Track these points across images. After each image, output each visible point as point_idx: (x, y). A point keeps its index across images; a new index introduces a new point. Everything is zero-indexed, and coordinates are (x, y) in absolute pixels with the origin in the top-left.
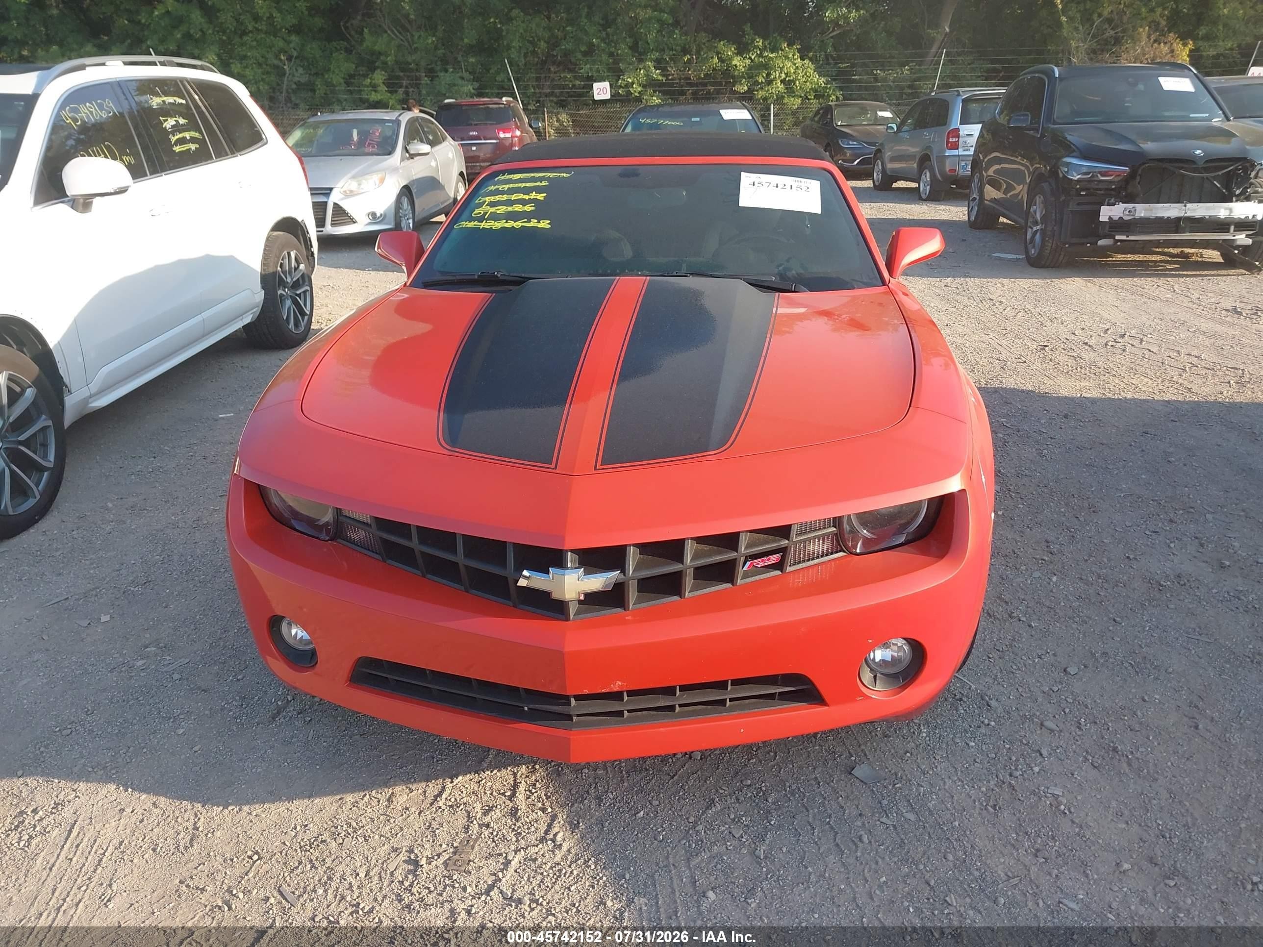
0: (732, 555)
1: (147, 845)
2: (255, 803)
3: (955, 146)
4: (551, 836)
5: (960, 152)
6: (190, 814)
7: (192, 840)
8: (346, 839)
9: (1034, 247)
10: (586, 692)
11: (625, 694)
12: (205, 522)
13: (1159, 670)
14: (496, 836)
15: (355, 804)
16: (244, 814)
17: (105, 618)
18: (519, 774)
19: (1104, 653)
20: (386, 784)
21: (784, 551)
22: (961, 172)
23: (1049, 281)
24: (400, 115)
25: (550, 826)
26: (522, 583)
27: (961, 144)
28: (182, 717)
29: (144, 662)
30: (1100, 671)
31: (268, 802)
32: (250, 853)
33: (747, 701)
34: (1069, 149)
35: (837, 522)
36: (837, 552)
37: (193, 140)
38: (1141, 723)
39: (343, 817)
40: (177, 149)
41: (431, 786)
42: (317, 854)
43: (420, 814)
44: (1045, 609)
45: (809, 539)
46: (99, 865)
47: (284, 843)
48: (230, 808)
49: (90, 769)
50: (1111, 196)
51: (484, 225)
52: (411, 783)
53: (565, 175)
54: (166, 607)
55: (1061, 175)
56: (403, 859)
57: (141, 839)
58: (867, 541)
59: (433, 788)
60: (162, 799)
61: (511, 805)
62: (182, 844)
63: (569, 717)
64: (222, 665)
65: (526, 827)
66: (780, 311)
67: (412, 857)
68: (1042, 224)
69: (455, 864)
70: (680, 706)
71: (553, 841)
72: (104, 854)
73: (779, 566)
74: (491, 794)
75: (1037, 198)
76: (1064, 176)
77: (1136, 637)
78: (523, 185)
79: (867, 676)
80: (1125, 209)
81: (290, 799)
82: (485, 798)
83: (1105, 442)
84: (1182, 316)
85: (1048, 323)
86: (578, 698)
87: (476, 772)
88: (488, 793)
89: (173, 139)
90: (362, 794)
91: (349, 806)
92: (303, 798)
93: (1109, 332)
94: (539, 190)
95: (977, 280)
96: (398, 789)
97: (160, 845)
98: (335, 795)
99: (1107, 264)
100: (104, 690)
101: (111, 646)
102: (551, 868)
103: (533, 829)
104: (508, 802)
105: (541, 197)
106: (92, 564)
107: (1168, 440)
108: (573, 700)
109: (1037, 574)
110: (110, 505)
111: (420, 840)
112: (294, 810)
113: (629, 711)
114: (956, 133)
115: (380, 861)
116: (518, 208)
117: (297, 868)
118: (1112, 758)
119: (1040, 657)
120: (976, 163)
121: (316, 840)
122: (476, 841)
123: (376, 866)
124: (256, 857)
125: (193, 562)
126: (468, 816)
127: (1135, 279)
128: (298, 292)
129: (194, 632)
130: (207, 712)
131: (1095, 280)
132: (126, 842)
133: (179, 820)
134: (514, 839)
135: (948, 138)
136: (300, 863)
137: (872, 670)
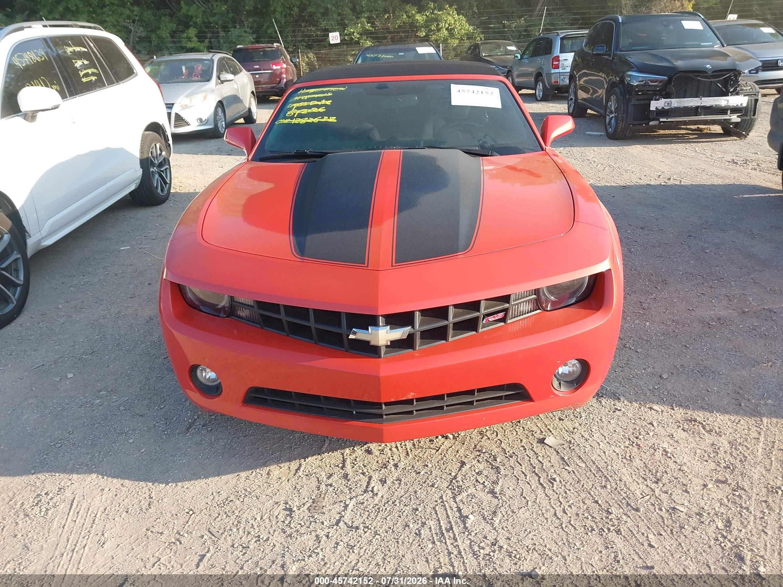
0: (476, 314)
1: (122, 509)
2: (184, 481)
3: (557, 67)
4: (371, 489)
5: (560, 70)
6: (145, 490)
7: (149, 505)
8: (245, 499)
9: (611, 127)
10: (393, 400)
11: (415, 400)
12: (123, 314)
13: (715, 374)
14: (337, 490)
15: (247, 478)
16: (179, 487)
17: (70, 375)
18: (345, 454)
19: (682, 365)
20: (265, 465)
21: (506, 310)
22: (561, 83)
23: (621, 148)
24: (213, 56)
25: (368, 483)
26: (352, 337)
27: (560, 66)
28: (130, 432)
29: (100, 400)
30: (680, 376)
31: (193, 480)
32: (187, 510)
33: (486, 401)
34: (631, 66)
35: (537, 292)
36: (536, 310)
37: (93, 74)
38: (708, 404)
39: (241, 486)
40: (84, 80)
41: (292, 464)
42: (228, 508)
43: (288, 480)
44: (644, 342)
45: (521, 303)
46: (94, 523)
47: (207, 503)
48: (170, 484)
49: (78, 467)
50: (656, 95)
51: (294, 121)
52: (280, 463)
53: (342, 89)
54: (107, 367)
55: (626, 83)
56: (282, 508)
57: (118, 506)
58: (553, 303)
59: (294, 465)
60: (127, 481)
61: (343, 472)
62: (144, 507)
63: (381, 416)
64: (149, 400)
65: (354, 484)
66: (485, 168)
67: (288, 507)
68: (615, 113)
69: (315, 509)
70: (447, 406)
71: (372, 491)
72: (95, 516)
73: (503, 320)
74: (330, 466)
75: (612, 97)
76: (628, 83)
77: (699, 355)
78: (316, 96)
79: (556, 383)
80: (665, 102)
81: (206, 477)
82: (327, 469)
83: (667, 242)
84: (703, 166)
85: (624, 173)
86: (387, 404)
87: (319, 454)
88: (328, 466)
89: (82, 74)
90: (251, 471)
91: (244, 479)
92: (215, 476)
93: (661, 177)
94: (327, 98)
95: (578, 149)
96: (272, 467)
97: (131, 509)
98: (234, 473)
99: (654, 136)
100: (78, 419)
101: (77, 392)
102: (373, 507)
103: (359, 485)
104: (341, 471)
105: (329, 102)
106: (55, 343)
107: (703, 240)
108: (383, 405)
109: (637, 322)
110: (60, 306)
111: (290, 496)
112: (210, 484)
113: (416, 411)
114: (557, 59)
115: (268, 510)
116: (315, 110)
117: (218, 517)
118: (694, 425)
119: (645, 369)
120: (572, 77)
121: (227, 500)
122: (325, 494)
123: (266, 513)
124: (191, 512)
125: (119, 339)
126: (318, 480)
127: (672, 145)
128: (162, 169)
129: (128, 381)
130: (145, 429)
131: (648, 146)
132: (108, 508)
133: (140, 493)
134: (348, 492)
135: (553, 62)
136: (219, 514)
137: (558, 379)
